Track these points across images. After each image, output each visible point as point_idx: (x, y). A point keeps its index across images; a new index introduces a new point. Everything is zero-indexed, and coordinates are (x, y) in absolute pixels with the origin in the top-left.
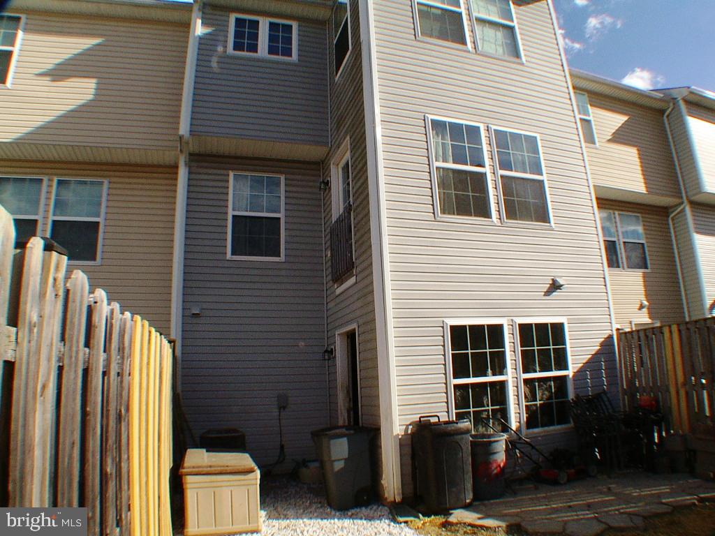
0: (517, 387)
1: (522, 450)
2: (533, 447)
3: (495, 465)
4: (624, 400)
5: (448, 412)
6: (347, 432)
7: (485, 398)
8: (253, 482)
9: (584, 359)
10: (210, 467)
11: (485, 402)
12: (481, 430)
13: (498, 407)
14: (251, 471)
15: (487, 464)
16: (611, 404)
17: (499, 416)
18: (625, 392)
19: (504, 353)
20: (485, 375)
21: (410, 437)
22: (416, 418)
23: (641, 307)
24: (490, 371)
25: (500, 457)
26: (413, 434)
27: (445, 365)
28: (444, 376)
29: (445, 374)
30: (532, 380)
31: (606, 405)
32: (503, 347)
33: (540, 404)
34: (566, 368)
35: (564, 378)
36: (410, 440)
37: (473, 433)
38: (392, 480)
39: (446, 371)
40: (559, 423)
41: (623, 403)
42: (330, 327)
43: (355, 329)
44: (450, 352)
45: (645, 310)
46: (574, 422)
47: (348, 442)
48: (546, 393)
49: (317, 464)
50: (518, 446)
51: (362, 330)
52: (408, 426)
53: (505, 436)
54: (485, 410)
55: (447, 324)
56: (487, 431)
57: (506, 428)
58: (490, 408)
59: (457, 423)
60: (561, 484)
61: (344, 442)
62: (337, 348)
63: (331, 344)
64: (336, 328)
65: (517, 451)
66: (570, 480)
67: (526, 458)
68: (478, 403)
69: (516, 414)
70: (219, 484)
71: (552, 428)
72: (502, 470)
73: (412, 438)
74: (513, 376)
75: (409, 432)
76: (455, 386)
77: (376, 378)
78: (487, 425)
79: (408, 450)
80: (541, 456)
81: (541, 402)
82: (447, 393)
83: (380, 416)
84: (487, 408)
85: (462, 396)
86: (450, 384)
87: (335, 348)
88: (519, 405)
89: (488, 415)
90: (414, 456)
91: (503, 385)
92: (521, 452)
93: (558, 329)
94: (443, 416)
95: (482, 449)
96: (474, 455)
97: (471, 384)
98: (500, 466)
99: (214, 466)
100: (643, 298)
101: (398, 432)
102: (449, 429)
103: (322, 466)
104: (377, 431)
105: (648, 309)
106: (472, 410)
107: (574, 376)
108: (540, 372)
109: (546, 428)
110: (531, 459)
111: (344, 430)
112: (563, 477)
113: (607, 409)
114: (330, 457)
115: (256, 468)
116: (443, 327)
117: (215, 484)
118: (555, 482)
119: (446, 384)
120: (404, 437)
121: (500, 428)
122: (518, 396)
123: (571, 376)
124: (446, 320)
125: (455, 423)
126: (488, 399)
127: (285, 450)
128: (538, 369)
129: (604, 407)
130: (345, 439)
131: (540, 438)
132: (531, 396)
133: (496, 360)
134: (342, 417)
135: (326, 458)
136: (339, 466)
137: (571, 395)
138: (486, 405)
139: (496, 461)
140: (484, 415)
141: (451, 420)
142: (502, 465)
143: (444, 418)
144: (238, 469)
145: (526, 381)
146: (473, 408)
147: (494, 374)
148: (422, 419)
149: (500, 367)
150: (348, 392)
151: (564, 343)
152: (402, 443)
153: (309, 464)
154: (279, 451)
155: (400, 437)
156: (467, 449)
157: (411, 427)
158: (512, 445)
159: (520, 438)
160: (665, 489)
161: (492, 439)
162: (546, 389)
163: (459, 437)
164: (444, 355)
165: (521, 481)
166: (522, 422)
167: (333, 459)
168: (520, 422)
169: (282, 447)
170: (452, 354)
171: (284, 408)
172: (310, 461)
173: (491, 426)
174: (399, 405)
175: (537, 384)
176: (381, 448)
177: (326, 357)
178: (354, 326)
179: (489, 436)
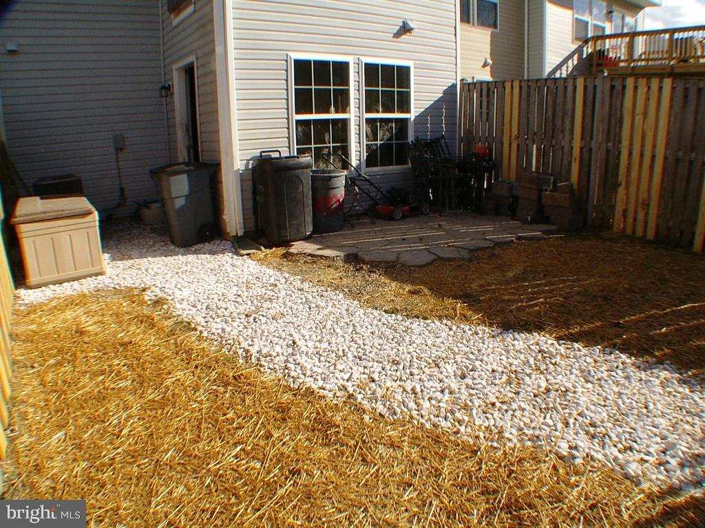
0: (359, 126)
1: (361, 187)
2: (371, 184)
3: (334, 200)
4: (460, 146)
5: (289, 147)
6: (186, 168)
7: (326, 134)
8: (92, 224)
9: (425, 104)
10: (45, 213)
11: (326, 139)
12: (322, 166)
13: (339, 144)
14: (89, 213)
15: (327, 199)
16: (448, 149)
17: (340, 153)
18: (461, 140)
19: (348, 91)
20: (328, 112)
21: (251, 172)
22: (257, 153)
23: (485, 65)
24: (332, 108)
25: (340, 193)
26: (254, 168)
27: (287, 100)
28: (286, 111)
29: (288, 109)
30: (375, 120)
31: (443, 151)
32: (347, 84)
33: (380, 144)
34: (408, 111)
35: (405, 121)
36: (251, 175)
37: (314, 169)
38: (233, 215)
39: (288, 105)
40: (397, 164)
41: (459, 150)
42: (167, 61)
43: (193, 63)
44: (293, 87)
45: (488, 68)
46: (412, 164)
47: (188, 178)
48: (387, 133)
49: (158, 205)
50: (357, 182)
51: (200, 62)
52: (248, 160)
53: (345, 173)
54: (327, 147)
55: (290, 57)
56: (327, 167)
57: (346, 165)
58: (331, 145)
59: (298, 157)
60: (396, 220)
61: (184, 178)
62: (174, 84)
63: (169, 80)
64: (173, 62)
65: (356, 188)
66: (405, 216)
67: (364, 195)
68: (320, 140)
69: (357, 152)
70: (56, 230)
71: (391, 167)
72: (341, 205)
73: (253, 173)
74: (355, 115)
75: (250, 167)
76: (297, 122)
77: (216, 111)
78: (327, 162)
79: (249, 185)
80: (379, 193)
81: (382, 142)
82: (288, 128)
83: (220, 152)
84: (329, 145)
85: (303, 132)
86: (292, 118)
87: (173, 83)
88: (359, 143)
89: (329, 152)
90: (255, 192)
91: (345, 123)
92: (359, 188)
93: (404, 73)
94: (285, 151)
95: (322, 184)
96: (314, 190)
97: (314, 120)
98: (339, 200)
99: (48, 212)
100: (488, 56)
101: (239, 167)
102: (291, 163)
103: (163, 205)
104: (217, 166)
105: (491, 67)
106: (313, 146)
107: (415, 119)
108: (382, 112)
109: (385, 168)
110: (369, 196)
111: (183, 166)
112: (398, 213)
113: (444, 154)
114: (170, 194)
115: (94, 209)
116: (287, 61)
117: (51, 230)
118: (390, 218)
119: (288, 119)
120: (245, 172)
121: (340, 165)
122: (359, 134)
123: (412, 120)
124: (290, 54)
125: (295, 157)
126: (329, 136)
127: (125, 193)
128: (381, 110)
129: (441, 152)
130: (185, 175)
131: (378, 177)
132: (373, 135)
133: (339, 98)
134: (182, 155)
135: (166, 196)
136: (180, 203)
137: (411, 137)
138: (327, 142)
139: (335, 196)
140: (326, 151)
141: (292, 155)
142: (341, 200)
143: (285, 153)
144: (74, 213)
145: (368, 121)
146: (314, 144)
147: (337, 112)
148: (263, 154)
149: (343, 105)
150: (187, 129)
151: (408, 87)
152: (242, 178)
153: (150, 205)
154: (118, 194)
155: (241, 172)
156: (307, 182)
157: (251, 162)
158: (351, 182)
159: (360, 175)
160: (489, 228)
161: (332, 175)
162: (388, 130)
163: (300, 171)
164: (287, 90)
165: (358, 216)
166: (362, 160)
167: (173, 196)
168: (360, 160)
169: (122, 190)
170: (295, 89)
171: (121, 149)
172: (150, 202)
173: (332, 162)
174: (239, 140)
175: (379, 124)
176: (222, 183)
177: (164, 94)
178: (192, 58)
179: (330, 172)
